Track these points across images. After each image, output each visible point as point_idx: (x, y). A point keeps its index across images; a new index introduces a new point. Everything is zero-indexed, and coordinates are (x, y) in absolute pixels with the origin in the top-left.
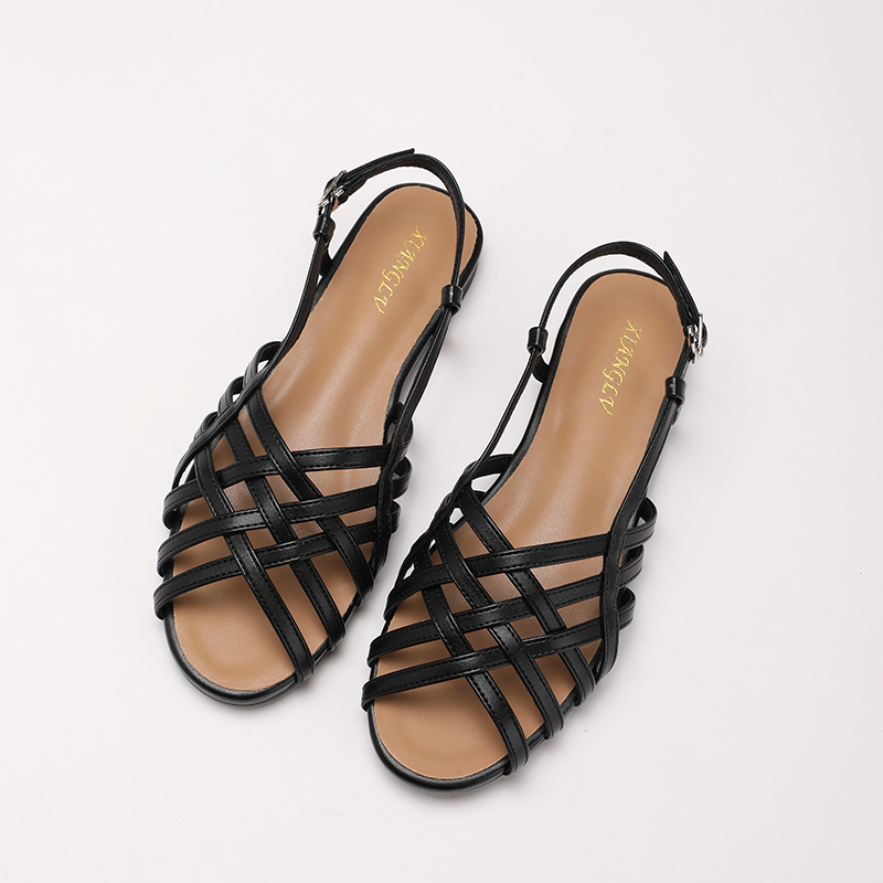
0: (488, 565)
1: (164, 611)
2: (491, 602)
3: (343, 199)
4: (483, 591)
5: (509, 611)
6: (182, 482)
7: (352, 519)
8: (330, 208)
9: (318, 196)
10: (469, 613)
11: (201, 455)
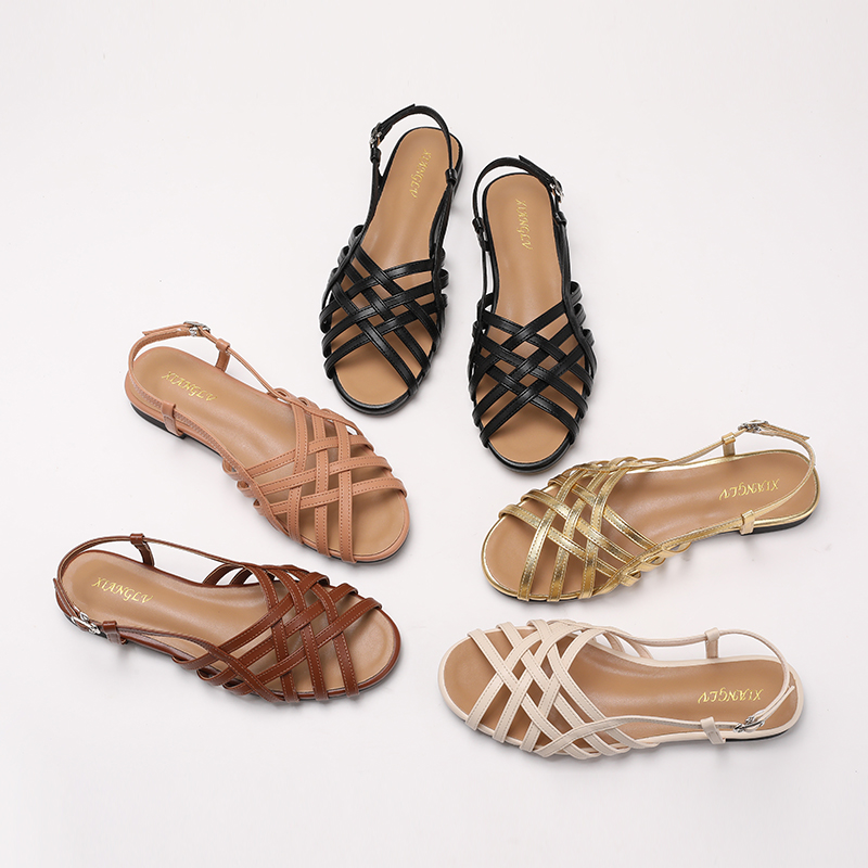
0: (513, 342)
1: (331, 373)
2: (524, 359)
3: (382, 138)
4: (517, 356)
5: (535, 360)
6: (327, 304)
7: (423, 300)
8: (376, 143)
9: (369, 139)
10: (516, 370)
11: (335, 287)
